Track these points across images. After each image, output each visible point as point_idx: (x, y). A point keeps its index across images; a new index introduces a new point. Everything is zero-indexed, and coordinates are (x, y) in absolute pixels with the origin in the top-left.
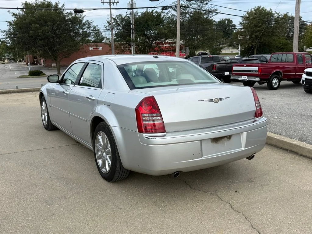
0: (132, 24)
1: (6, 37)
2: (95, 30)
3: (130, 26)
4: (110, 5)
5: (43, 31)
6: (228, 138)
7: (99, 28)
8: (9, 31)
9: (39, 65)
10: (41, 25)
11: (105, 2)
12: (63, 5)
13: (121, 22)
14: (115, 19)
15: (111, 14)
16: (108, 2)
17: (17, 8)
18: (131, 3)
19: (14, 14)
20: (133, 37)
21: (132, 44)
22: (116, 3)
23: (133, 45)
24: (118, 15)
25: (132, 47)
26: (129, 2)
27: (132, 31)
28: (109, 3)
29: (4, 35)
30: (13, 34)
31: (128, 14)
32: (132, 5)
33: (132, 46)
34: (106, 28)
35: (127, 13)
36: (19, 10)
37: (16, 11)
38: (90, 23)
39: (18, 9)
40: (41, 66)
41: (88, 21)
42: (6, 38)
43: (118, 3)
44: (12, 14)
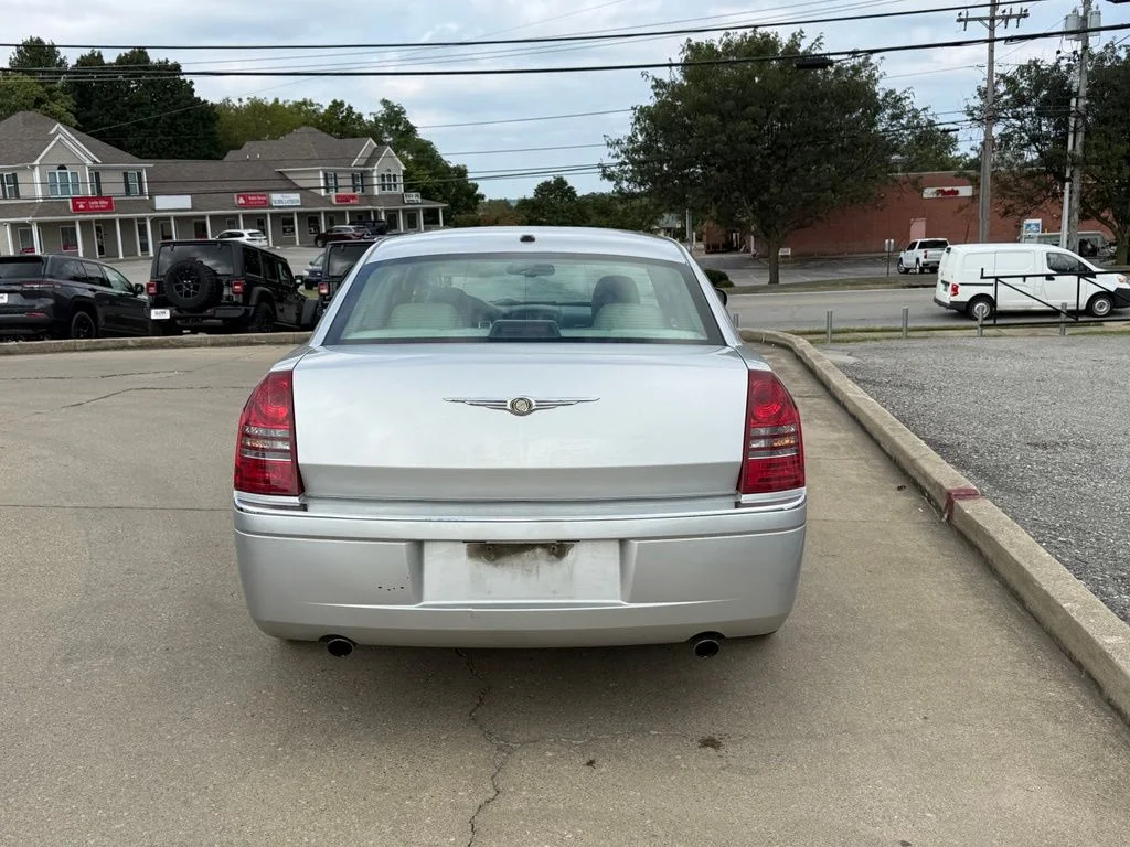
0: (1076, 95)
1: (620, 161)
2: (918, 126)
3: (1069, 102)
4: (992, 29)
5: (729, 137)
6: (552, 553)
7: (931, 118)
8: (631, 140)
9: (744, 252)
10: (725, 117)
11: (974, 19)
12: (818, 39)
13: (1037, 89)
14: (1010, 81)
15: (991, 62)
16: (986, 18)
17: (668, 62)
18: (1081, 14)
19: (659, 84)
20: (1077, 144)
21: (1068, 175)
22: (1019, 17)
23: (1072, 176)
24: (1026, 63)
25: (1067, 184)
26: (1073, 9)
27: (1072, 124)
28: (987, 22)
29: (617, 156)
30: (645, 148)
31: (1062, 58)
32: (1084, 19)
33: (1069, 180)
34: (971, 114)
35: (1059, 52)
36: (674, 68)
37: (665, 75)
38: (900, 99)
39: (670, 65)
40: (748, 255)
41: (892, 92)
42: (624, 163)
43: (1025, 16)
44: (654, 83)
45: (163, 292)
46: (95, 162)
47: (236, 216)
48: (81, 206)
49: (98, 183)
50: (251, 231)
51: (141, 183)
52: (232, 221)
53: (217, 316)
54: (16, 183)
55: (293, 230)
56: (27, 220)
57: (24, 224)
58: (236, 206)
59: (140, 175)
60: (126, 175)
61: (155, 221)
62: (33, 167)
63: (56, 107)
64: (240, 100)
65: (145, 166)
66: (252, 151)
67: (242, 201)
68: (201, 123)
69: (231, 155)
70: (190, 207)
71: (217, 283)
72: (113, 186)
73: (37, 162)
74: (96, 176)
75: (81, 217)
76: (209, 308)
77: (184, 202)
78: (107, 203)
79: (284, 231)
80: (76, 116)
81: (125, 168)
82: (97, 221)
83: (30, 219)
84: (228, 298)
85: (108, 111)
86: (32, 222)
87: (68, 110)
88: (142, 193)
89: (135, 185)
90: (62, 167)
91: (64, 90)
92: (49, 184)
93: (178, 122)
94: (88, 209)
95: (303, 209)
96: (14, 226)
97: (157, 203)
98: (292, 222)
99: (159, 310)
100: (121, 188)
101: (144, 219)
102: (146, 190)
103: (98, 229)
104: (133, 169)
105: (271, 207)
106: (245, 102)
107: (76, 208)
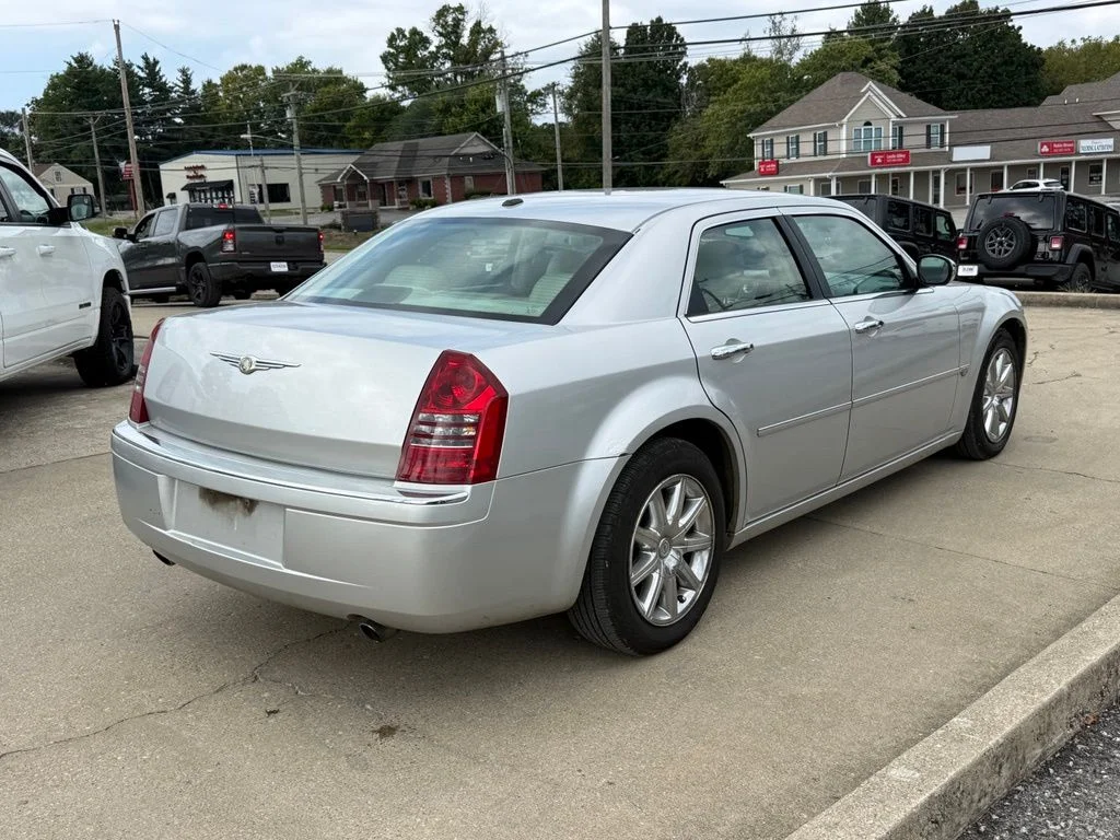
6: (245, 507)
45: (974, 248)
46: (900, 116)
47: (1038, 165)
48: (879, 161)
49: (901, 136)
50: (1047, 180)
51: (942, 134)
52: (1032, 170)
53: (1029, 274)
54: (826, 141)
55: (1101, 179)
56: (827, 175)
57: (825, 179)
58: (1039, 154)
59: (943, 127)
60: (929, 127)
61: (949, 173)
62: (841, 125)
63: (882, 66)
64: (1073, 41)
65: (949, 118)
66: (1073, 94)
67: (1045, 149)
68: (1024, 70)
69: (1049, 100)
70: (988, 157)
71: (1032, 237)
72: (915, 140)
73: (845, 120)
74: (900, 132)
75: (878, 171)
76: (1022, 265)
77: (983, 152)
78: (904, 156)
79: (1091, 179)
80: (901, 72)
81: (928, 121)
82: (894, 174)
83: (831, 174)
84: (1044, 254)
85: (931, 64)
86: (832, 176)
87: (893, 67)
88: (942, 145)
89: (936, 137)
90: (868, 124)
91: (892, 48)
92: (854, 139)
93: (999, 70)
94: (885, 163)
95: (1114, 156)
96: (817, 181)
97: (954, 154)
98: (1099, 170)
99: (966, 267)
100: (923, 140)
101: (938, 171)
102: (947, 140)
103: (894, 182)
104: (936, 121)
105: (1078, 154)
106: (1080, 43)
107: (874, 161)
